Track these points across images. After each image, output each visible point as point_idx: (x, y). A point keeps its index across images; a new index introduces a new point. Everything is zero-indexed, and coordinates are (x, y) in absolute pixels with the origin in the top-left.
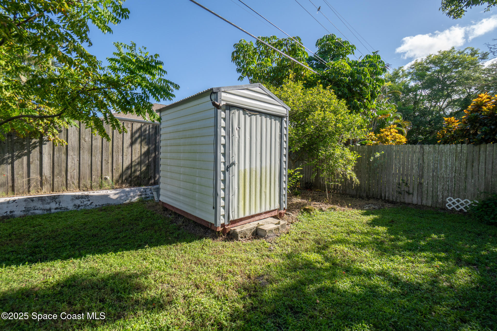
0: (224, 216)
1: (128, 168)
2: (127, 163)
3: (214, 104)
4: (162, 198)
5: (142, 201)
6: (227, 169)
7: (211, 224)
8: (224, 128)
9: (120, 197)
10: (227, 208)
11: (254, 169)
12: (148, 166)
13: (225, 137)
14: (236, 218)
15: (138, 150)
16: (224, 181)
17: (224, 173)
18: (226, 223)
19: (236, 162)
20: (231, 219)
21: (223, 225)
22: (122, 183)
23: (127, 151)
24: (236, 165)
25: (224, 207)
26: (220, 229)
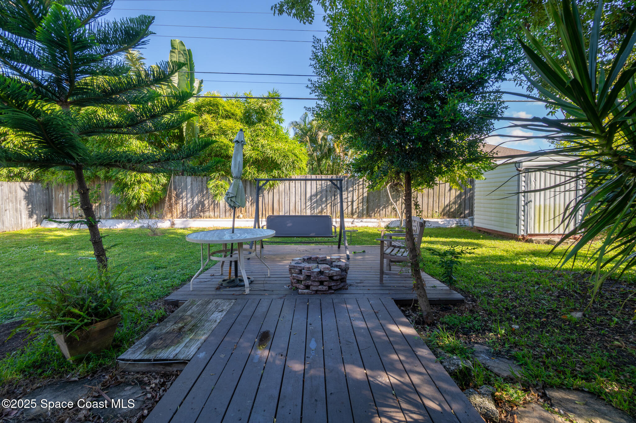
0: (524, 230)
1: (447, 206)
2: (447, 202)
3: (517, 170)
4: (475, 224)
5: (458, 227)
6: (526, 204)
7: (515, 235)
8: (524, 182)
9: (444, 224)
10: (526, 226)
11: (548, 205)
12: (460, 205)
13: (524, 186)
14: (532, 233)
15: (454, 194)
16: (524, 211)
17: (524, 206)
18: (525, 235)
19: (533, 200)
20: (529, 232)
21: (523, 236)
22: (444, 215)
23: (447, 194)
24: (533, 202)
25: (524, 226)
26: (521, 237)
